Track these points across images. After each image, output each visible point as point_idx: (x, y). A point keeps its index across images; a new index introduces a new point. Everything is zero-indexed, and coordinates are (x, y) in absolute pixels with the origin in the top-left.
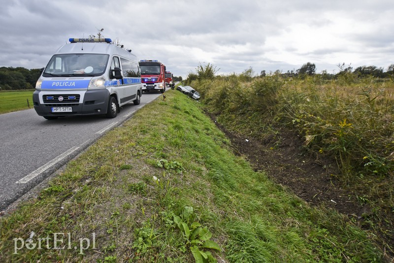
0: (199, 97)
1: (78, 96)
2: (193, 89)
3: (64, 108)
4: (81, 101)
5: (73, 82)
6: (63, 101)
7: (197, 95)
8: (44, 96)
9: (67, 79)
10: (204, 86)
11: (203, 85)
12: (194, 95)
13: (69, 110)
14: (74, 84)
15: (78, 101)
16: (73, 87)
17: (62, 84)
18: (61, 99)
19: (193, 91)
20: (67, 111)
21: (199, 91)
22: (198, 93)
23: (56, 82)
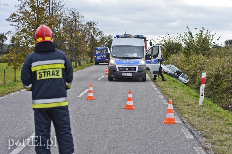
0: (187, 81)
1: (135, 68)
2: (178, 70)
3: (129, 74)
4: (137, 71)
5: (131, 61)
6: (128, 70)
7: (184, 78)
8: (119, 68)
9: (128, 59)
10: (196, 65)
11: (194, 64)
12: (180, 77)
13: (130, 75)
14: (132, 62)
15: (135, 71)
16: (132, 64)
17: (126, 62)
18: (127, 69)
19: (178, 73)
20: (129, 75)
21: (186, 72)
22: (185, 76)
23: (123, 61)
